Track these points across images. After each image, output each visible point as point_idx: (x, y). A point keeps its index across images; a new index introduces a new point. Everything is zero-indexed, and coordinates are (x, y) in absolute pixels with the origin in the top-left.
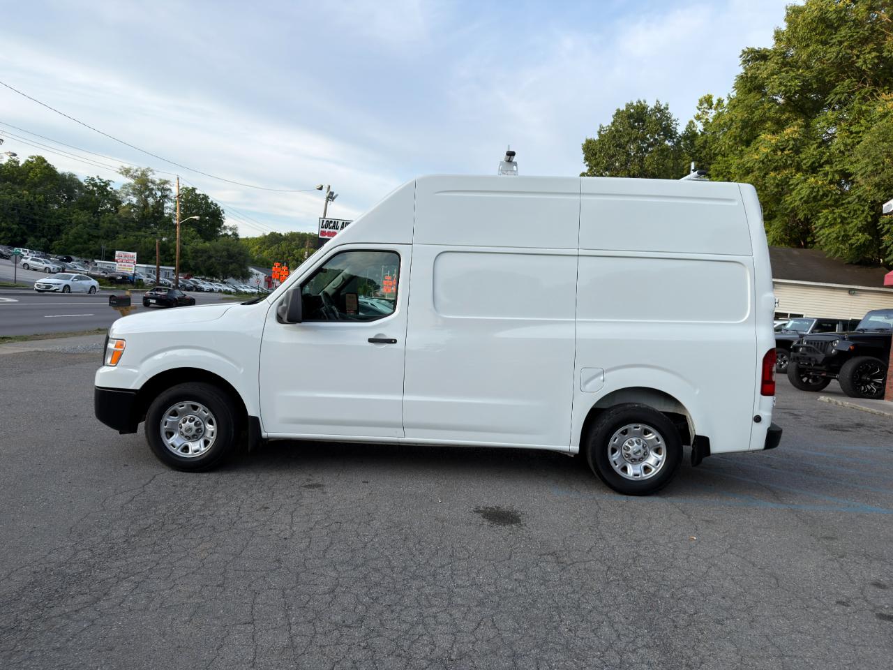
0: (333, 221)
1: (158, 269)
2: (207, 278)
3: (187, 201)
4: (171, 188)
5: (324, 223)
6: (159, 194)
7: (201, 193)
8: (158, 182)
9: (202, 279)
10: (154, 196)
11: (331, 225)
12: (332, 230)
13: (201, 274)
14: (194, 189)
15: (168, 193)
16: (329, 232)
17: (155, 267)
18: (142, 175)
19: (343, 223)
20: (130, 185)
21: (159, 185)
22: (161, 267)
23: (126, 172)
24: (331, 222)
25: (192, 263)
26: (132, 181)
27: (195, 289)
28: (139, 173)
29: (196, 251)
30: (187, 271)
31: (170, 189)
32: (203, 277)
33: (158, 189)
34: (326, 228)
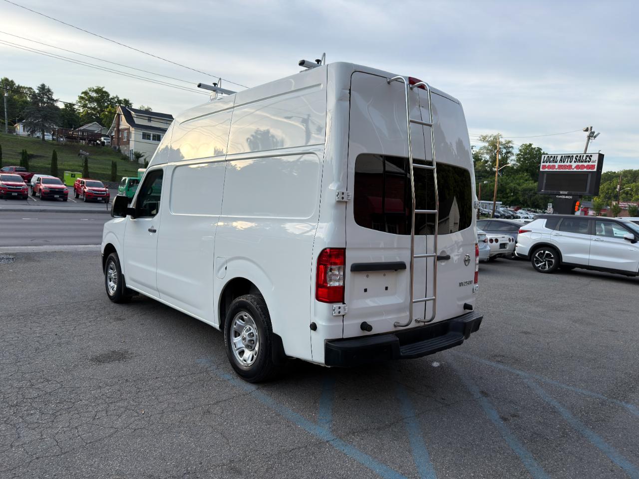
0: (553, 156)
1: (495, 204)
2: (532, 210)
3: (525, 154)
4: (513, 145)
5: (545, 159)
6: (504, 151)
7: (536, 147)
8: (504, 142)
9: (528, 210)
10: (500, 153)
11: (552, 159)
12: (551, 164)
13: (528, 206)
14: (530, 145)
15: (511, 149)
16: (549, 166)
17: (493, 202)
18: (494, 139)
19: (562, 157)
20: (485, 147)
21: (504, 144)
22: (497, 202)
23: (484, 139)
24: (552, 157)
25: (521, 199)
26: (486, 144)
27: (512, 217)
28: (492, 138)
29: (525, 190)
30: (517, 205)
31: (512, 147)
32: (530, 209)
33: (504, 148)
34: (547, 162)
